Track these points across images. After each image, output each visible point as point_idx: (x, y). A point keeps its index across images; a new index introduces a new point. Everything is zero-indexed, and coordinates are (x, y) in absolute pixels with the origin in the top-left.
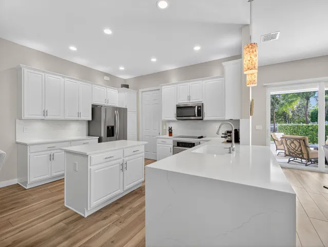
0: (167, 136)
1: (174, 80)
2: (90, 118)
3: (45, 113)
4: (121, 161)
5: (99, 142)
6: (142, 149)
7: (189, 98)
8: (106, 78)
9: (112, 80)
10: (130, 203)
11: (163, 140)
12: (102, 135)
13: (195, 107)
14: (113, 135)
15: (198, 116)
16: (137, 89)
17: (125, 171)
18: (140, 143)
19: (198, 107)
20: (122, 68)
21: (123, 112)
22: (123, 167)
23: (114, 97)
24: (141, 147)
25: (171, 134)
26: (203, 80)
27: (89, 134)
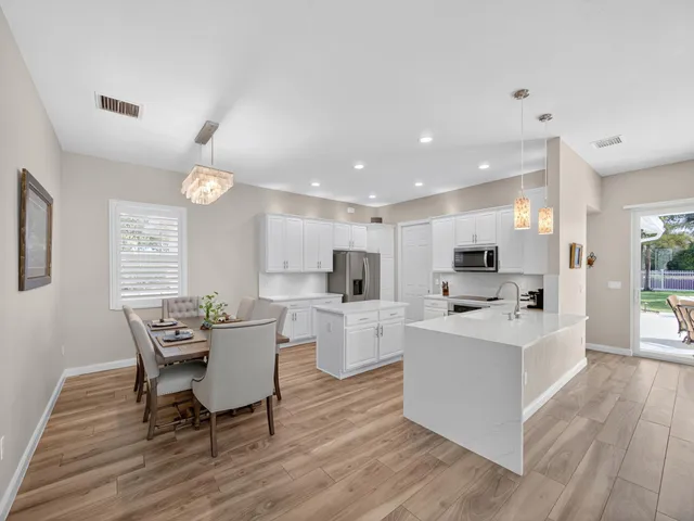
0: (441, 295)
1: (452, 208)
2: (331, 269)
3: (286, 264)
4: (376, 325)
5: (343, 302)
6: (401, 312)
7: (475, 238)
8: (350, 210)
9: (357, 211)
10: (387, 374)
11: (433, 301)
12: (347, 292)
13: (483, 252)
14: (360, 293)
15: (489, 266)
16: (394, 223)
17: (381, 338)
18: (399, 303)
19: (489, 252)
20: (372, 197)
21: (374, 259)
22: (379, 332)
23: (361, 237)
24: (400, 308)
25: (446, 292)
26: (498, 210)
27: (329, 290)
